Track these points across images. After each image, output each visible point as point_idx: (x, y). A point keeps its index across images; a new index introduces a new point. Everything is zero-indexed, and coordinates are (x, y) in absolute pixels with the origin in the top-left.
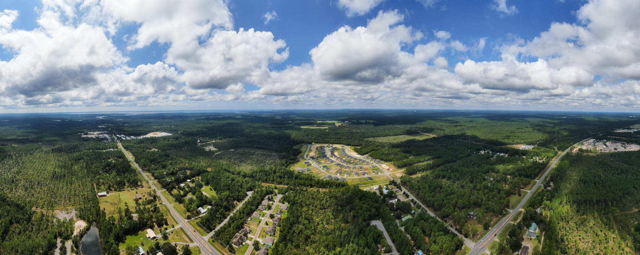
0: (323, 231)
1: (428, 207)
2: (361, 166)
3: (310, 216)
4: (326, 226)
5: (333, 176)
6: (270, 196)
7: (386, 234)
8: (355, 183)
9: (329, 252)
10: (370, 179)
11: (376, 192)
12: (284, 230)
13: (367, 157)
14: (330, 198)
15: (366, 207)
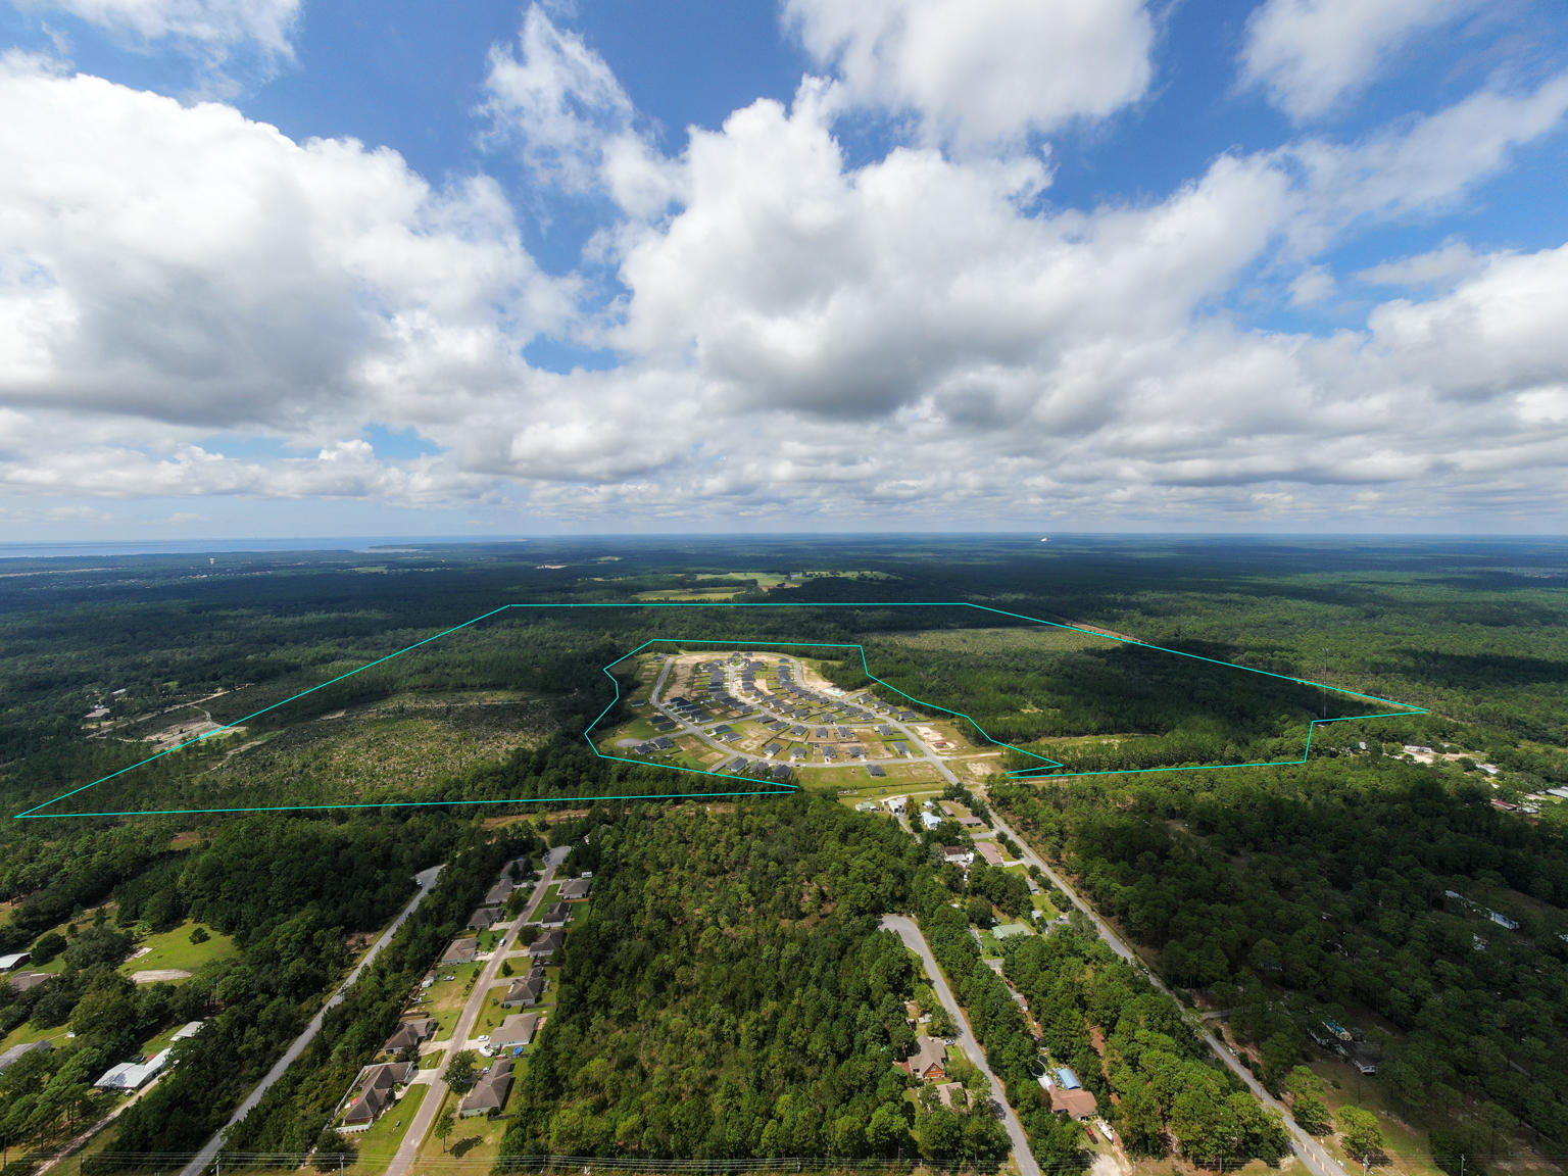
0: (717, 950)
1: (1105, 913)
2: (846, 726)
3: (673, 902)
4: (728, 930)
5: (751, 759)
6: (521, 860)
7: (932, 969)
8: (825, 782)
9: (740, 1017)
10: (878, 772)
11: (896, 820)
12: (577, 973)
13: (867, 699)
14: (742, 834)
15: (862, 867)
